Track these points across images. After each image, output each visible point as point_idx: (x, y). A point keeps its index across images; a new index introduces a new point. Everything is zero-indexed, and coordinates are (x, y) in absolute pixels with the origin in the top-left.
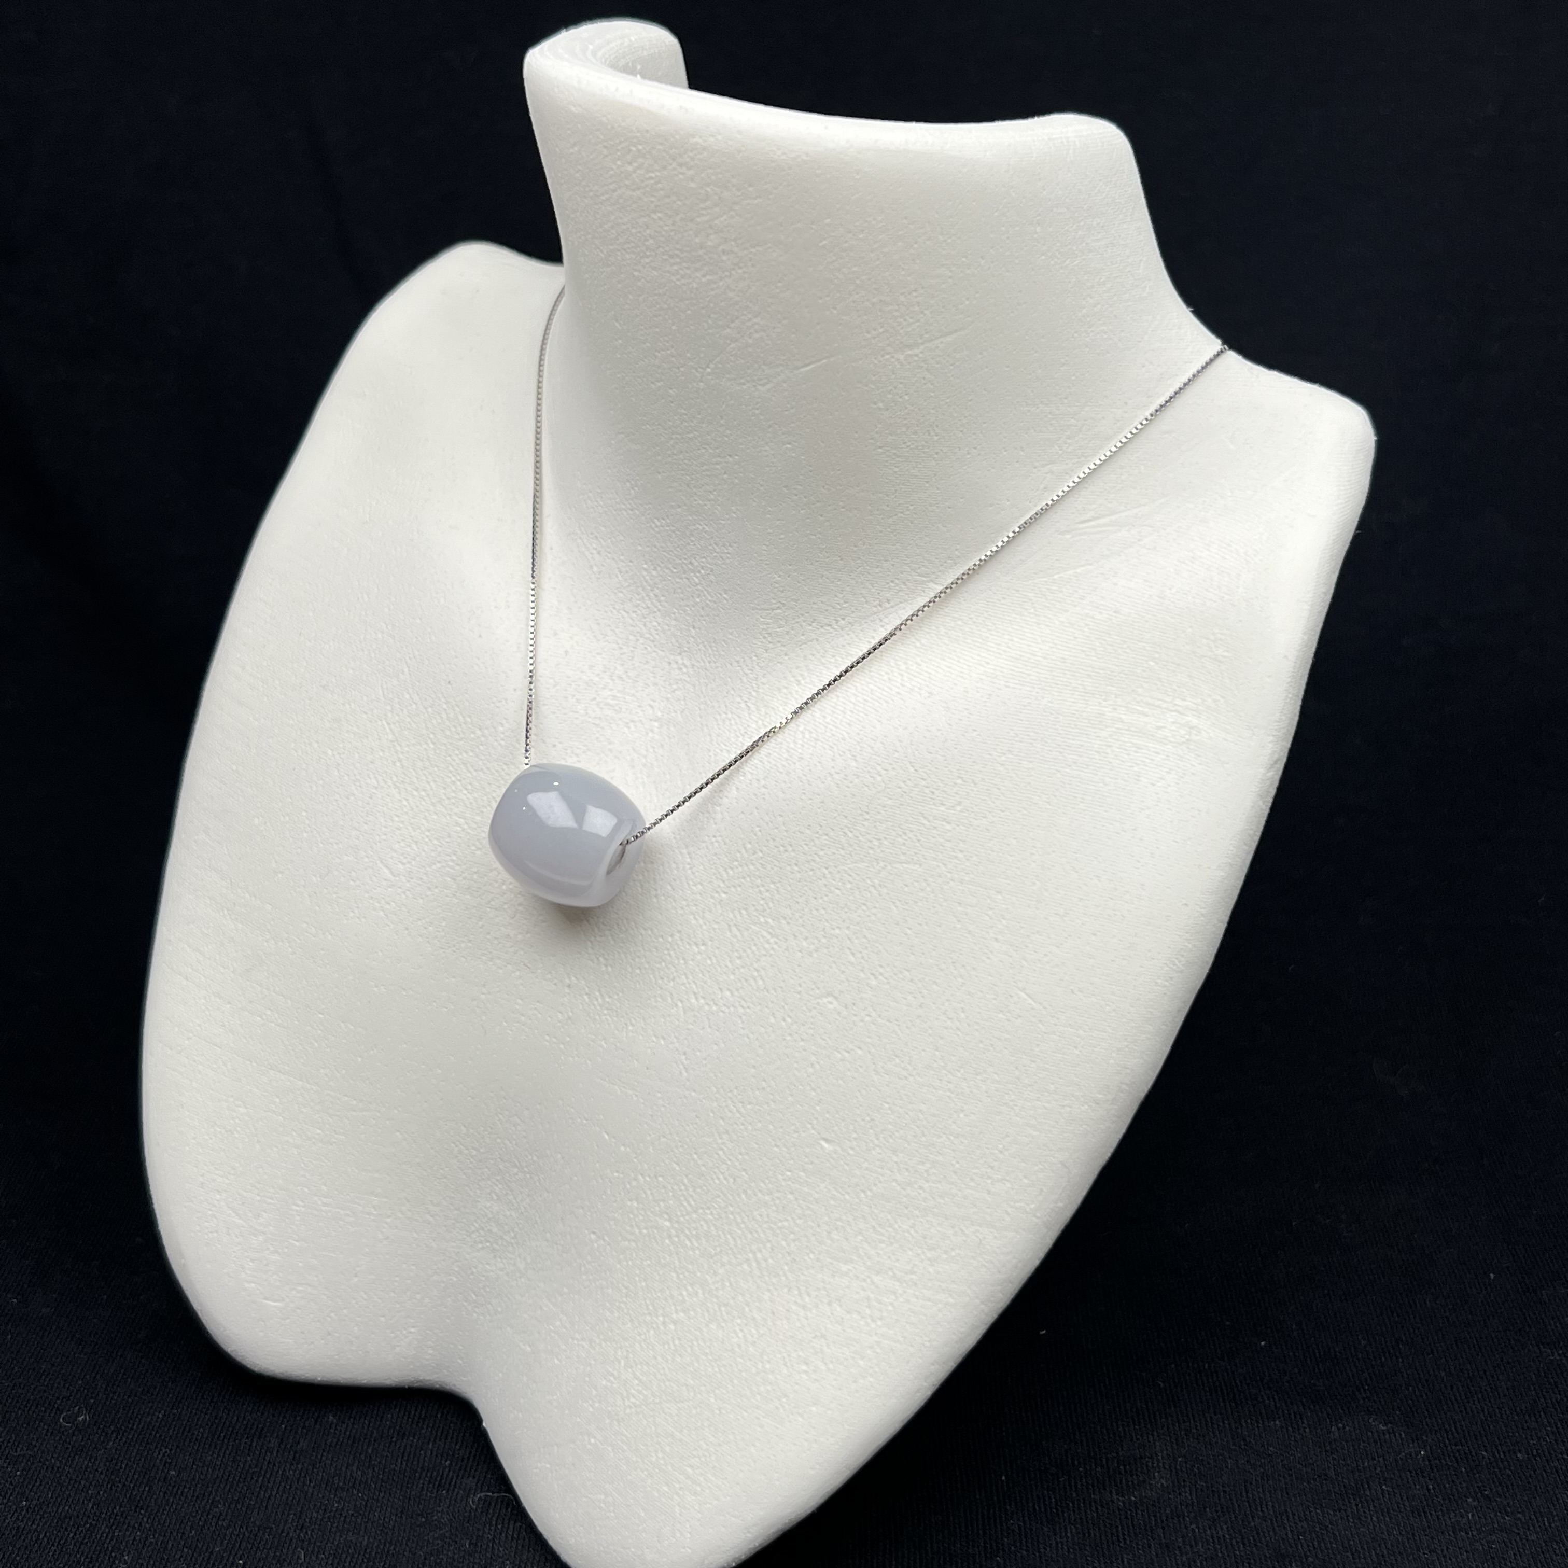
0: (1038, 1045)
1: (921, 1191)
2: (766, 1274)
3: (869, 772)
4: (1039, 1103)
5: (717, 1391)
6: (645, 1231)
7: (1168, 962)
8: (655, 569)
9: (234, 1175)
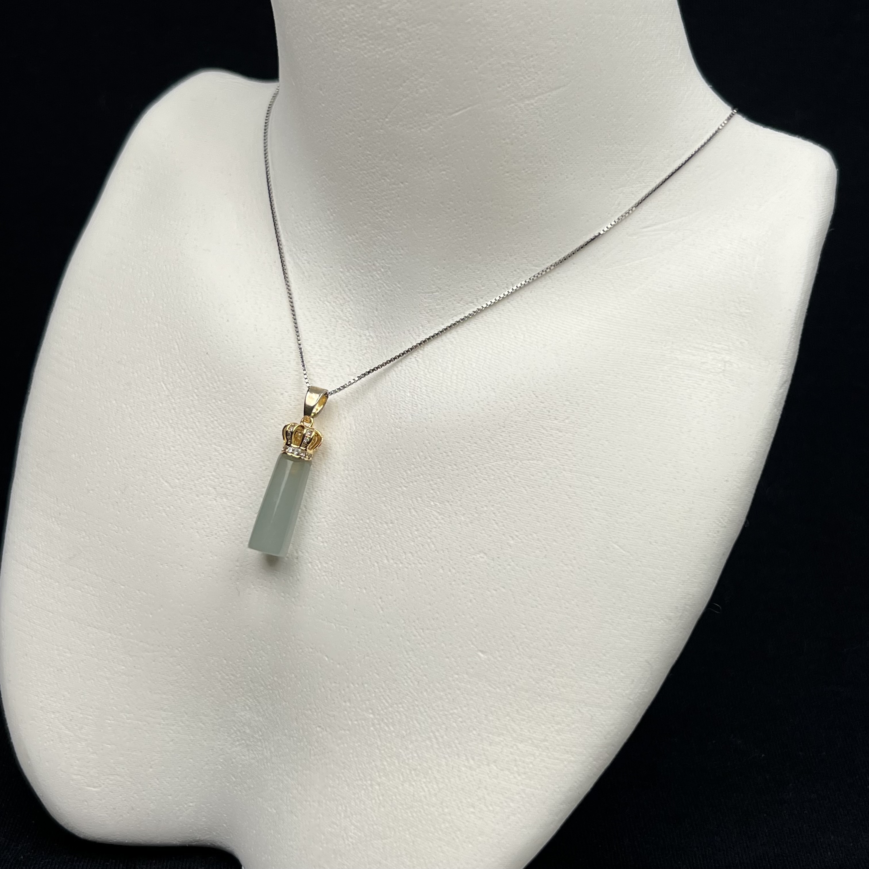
0: (628, 580)
1: (549, 684)
2: (443, 746)
3: (504, 399)
4: (629, 620)
5: (411, 830)
6: (356, 722)
7: (716, 521)
8: (348, 271)
9: (64, 700)
